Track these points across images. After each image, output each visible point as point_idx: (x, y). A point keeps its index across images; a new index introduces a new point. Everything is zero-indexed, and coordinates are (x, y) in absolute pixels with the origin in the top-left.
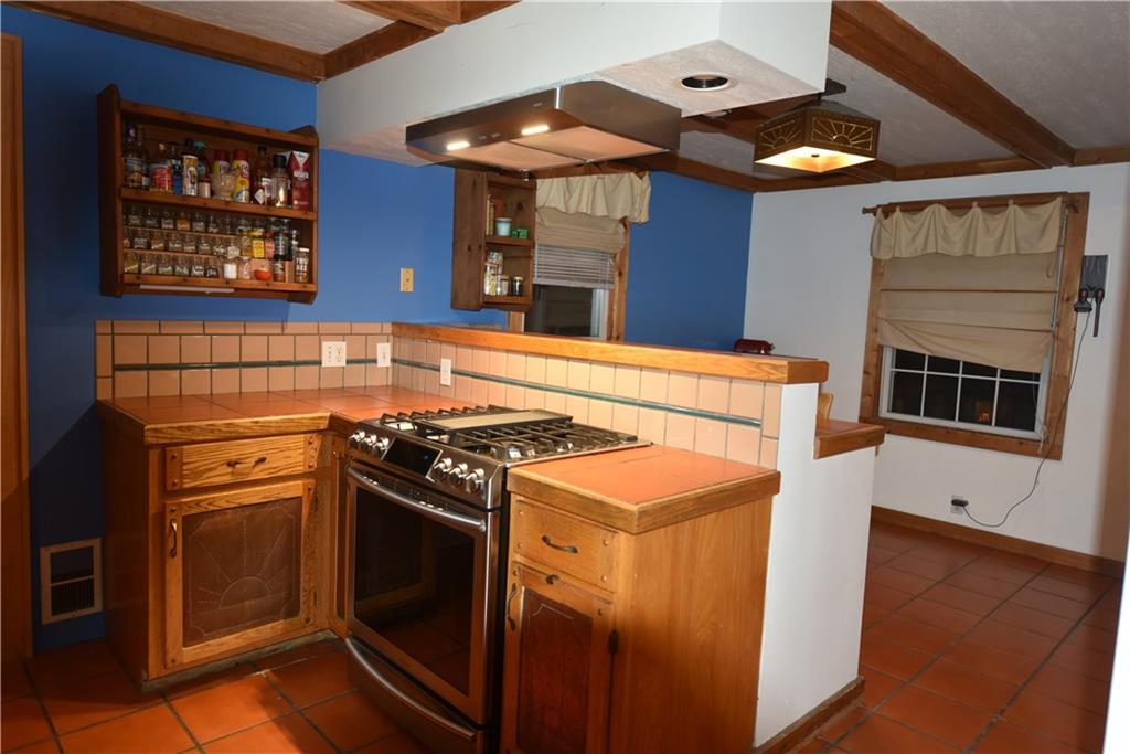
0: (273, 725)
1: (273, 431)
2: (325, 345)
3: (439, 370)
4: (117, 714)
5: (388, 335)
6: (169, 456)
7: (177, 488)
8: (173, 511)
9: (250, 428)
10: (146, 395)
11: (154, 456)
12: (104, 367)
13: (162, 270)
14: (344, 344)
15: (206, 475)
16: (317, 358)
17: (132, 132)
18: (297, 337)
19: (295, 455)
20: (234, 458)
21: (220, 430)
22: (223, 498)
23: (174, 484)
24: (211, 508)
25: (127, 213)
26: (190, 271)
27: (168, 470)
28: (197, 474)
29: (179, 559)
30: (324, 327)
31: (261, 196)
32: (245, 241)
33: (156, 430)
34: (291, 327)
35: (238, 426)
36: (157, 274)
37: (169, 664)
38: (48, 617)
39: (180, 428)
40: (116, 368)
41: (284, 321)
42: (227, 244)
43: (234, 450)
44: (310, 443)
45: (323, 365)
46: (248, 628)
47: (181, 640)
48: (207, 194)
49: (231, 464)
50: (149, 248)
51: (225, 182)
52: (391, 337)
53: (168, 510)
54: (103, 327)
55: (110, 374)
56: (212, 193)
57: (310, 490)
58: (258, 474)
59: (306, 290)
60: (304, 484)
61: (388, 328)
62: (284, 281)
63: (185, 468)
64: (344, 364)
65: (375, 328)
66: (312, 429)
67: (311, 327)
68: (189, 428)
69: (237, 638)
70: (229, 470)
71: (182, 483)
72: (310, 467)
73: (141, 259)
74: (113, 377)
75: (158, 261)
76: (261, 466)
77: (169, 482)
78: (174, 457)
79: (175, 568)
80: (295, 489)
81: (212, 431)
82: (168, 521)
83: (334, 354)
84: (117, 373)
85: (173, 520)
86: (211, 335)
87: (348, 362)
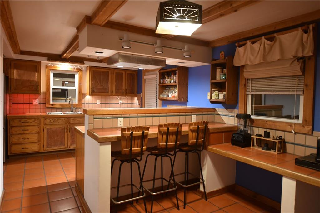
51: (169, 80)
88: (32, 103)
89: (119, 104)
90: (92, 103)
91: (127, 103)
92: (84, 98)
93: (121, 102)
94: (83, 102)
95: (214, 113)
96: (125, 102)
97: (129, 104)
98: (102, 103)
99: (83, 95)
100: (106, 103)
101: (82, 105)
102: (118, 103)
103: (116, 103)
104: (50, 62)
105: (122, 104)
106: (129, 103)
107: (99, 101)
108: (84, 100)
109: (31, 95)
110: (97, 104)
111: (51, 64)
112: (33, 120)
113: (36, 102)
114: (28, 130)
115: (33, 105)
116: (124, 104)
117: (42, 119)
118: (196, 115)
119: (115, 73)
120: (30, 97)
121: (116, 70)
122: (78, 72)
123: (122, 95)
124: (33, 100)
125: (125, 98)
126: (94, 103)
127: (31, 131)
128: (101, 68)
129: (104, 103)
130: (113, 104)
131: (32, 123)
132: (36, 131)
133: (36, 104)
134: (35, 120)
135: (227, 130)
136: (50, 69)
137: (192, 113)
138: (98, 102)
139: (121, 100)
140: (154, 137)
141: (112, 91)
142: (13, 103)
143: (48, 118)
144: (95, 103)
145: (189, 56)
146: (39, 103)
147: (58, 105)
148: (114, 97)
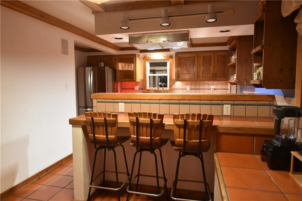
88: (134, 89)
89: (211, 89)
90: (182, 88)
91: (221, 88)
92: (175, 83)
93: (213, 87)
94: (173, 88)
95: (271, 102)
96: (218, 88)
97: (222, 90)
98: (192, 88)
99: (173, 81)
100: (196, 88)
101: (172, 90)
102: (209, 88)
103: (207, 88)
104: (141, 54)
105: (214, 89)
106: (223, 88)
107: (189, 86)
108: (174, 85)
109: (130, 82)
110: (186, 89)
111: (142, 55)
113: (137, 88)
115: (135, 90)
116: (217, 89)
118: (232, 105)
119: (202, 56)
120: (133, 84)
121: (203, 53)
122: (169, 59)
123: (211, 79)
124: (135, 87)
125: (218, 82)
126: (184, 88)
128: (186, 53)
129: (195, 88)
130: (204, 89)
133: (137, 89)
135: (262, 133)
136: (146, 60)
137: (224, 102)
138: (188, 88)
139: (213, 85)
140: (125, 126)
141: (199, 76)
142: (122, 89)
144: (186, 88)
145: (214, 20)
146: (139, 89)
147: (152, 90)
148: (205, 82)
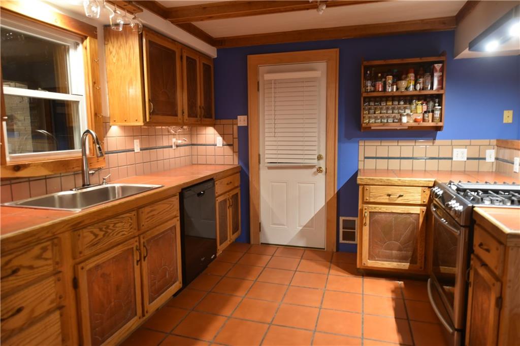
0: (391, 299)
1: (407, 184)
2: (455, 150)
3: (513, 163)
4: (347, 275)
5: (494, 146)
6: (365, 189)
7: (367, 201)
8: (366, 209)
9: (396, 182)
10: (374, 168)
11: (361, 188)
12: (361, 157)
13: (377, 121)
14: (465, 150)
15: (378, 198)
16: (450, 156)
17: (368, 72)
18: (440, 147)
19: (417, 196)
20: (390, 193)
21: (384, 182)
22: (384, 208)
23: (367, 199)
24: (380, 211)
25: (364, 102)
26: (387, 121)
27: (365, 194)
28: (376, 197)
29: (367, 227)
30: (455, 142)
31: (418, 87)
32: (413, 107)
33: (361, 179)
34: (437, 142)
35: (392, 180)
36: (375, 123)
37: (363, 265)
38: (341, 241)
39: (369, 179)
40: (365, 158)
41: (434, 139)
42: (405, 108)
43: (390, 190)
44: (424, 192)
45: (454, 159)
46: (393, 261)
47: (368, 257)
48: (395, 90)
49: (389, 195)
50: (375, 113)
51: (403, 84)
52: (496, 147)
53: (364, 209)
54: (361, 143)
55: (363, 160)
56: (397, 89)
57: (423, 212)
58: (399, 201)
59: (438, 125)
60: (421, 209)
61: (494, 142)
62: (429, 121)
63: (371, 194)
64: (465, 159)
65: (486, 142)
66: (425, 185)
67: (448, 142)
68: (373, 179)
69: (389, 264)
70: (388, 197)
71: (370, 200)
72: (424, 202)
73: (370, 118)
74: (364, 161)
75: (376, 118)
76: (401, 198)
77: (365, 199)
78: (367, 190)
79: (366, 230)
80: (417, 210)
81: (381, 181)
82: (364, 212)
83: (460, 154)
84: (365, 160)
85: (365, 212)
86: (401, 146)
87: (468, 159)
90: (124, 148)
93: (175, 140)
94: (105, 149)
98: (146, 146)
100: (150, 146)
102: (170, 144)
103: (167, 144)
105: (177, 146)
110: (134, 151)
112: (36, 250)
114: (19, 310)
116: (180, 146)
117: (66, 238)
119: (185, 57)
126: (127, 148)
127: (33, 311)
130: (164, 147)
131: (31, 267)
132: (52, 302)
134: (45, 249)
138: (138, 146)
141: (182, 112)
143: (85, 227)
